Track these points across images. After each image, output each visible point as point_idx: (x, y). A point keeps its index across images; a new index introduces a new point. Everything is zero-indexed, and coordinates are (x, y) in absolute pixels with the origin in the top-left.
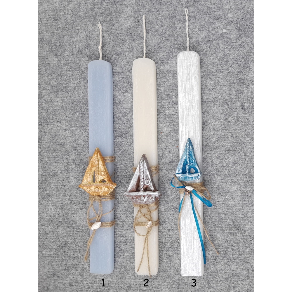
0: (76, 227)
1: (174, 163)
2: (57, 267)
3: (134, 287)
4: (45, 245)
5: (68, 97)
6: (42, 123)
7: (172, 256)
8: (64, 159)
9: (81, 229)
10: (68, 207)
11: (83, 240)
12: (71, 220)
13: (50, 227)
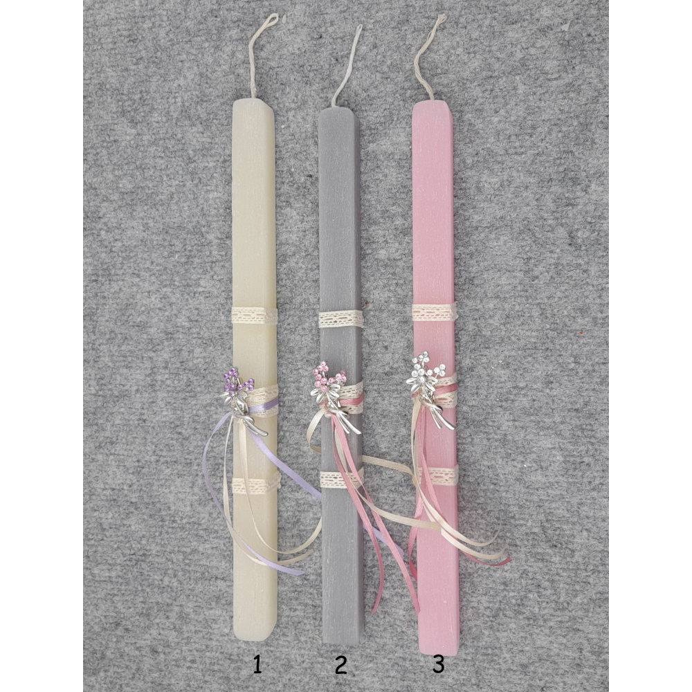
0: (168, 518)
1: (397, 377)
2: (123, 606)
3: (296, 667)
4: (99, 555)
5: (157, 218)
6: (98, 276)
7: (388, 601)
8: (145, 359)
9: (179, 522)
10: (151, 469)
11: (184, 549)
12: (157, 500)
13: (110, 515)
